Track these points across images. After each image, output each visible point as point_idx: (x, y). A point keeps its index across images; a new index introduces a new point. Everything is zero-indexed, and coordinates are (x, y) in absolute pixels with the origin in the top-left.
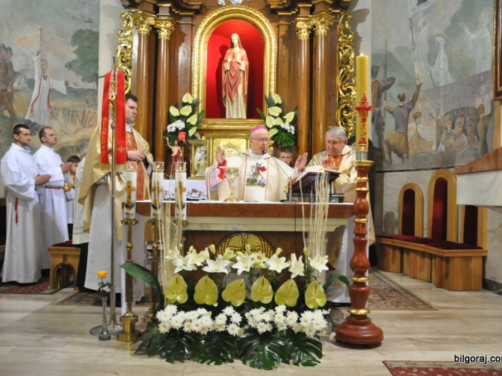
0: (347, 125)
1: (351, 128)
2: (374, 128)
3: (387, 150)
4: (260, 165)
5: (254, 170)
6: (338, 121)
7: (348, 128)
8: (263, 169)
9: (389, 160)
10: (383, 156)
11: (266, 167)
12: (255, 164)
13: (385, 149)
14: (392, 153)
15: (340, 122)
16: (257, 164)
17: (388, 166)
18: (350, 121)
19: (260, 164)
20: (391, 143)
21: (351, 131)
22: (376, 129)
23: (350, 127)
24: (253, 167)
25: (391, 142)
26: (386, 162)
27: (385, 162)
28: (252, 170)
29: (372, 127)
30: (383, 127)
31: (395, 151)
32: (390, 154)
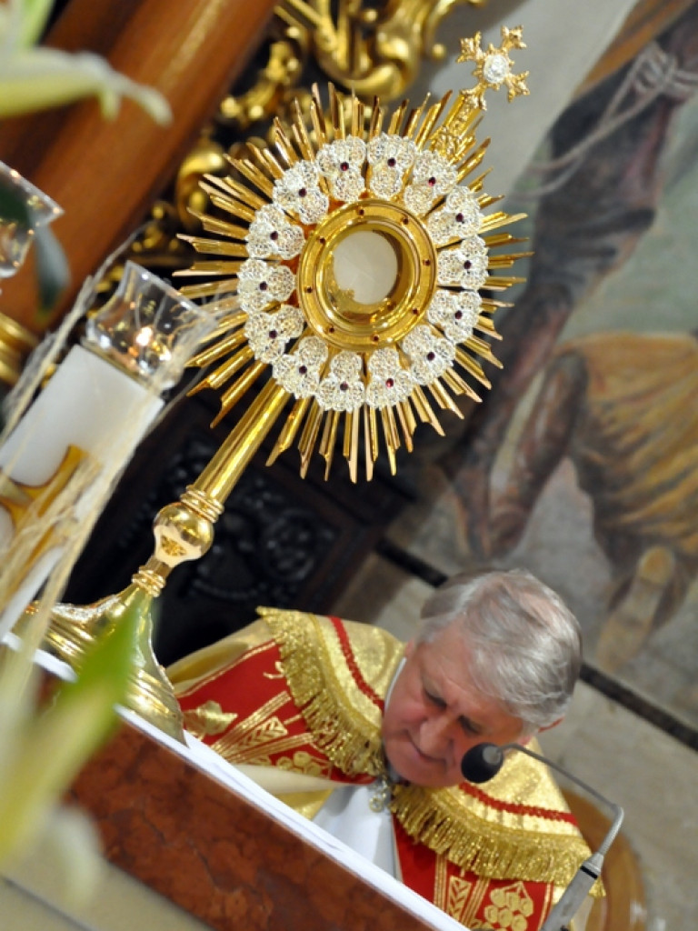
1: (385, 73)
2: (538, 190)
3: (541, 426)
7: (364, 62)
9: (497, 511)
10: (480, 446)
13: (524, 408)
14: (565, 478)
17: (463, 546)
20: (596, 399)
22: (549, 208)
23: (378, 60)
25: (608, 394)
26: (475, 509)
27: (466, 503)
29: (530, 172)
30: (614, 240)
31: (593, 480)
32: (538, 474)
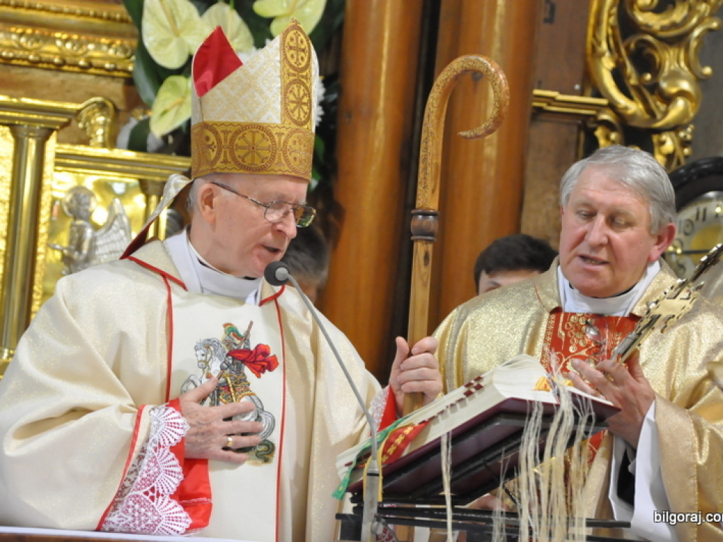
0: (654, 88)
4: (245, 338)
5: (215, 367)
6: (598, 56)
8: (261, 361)
11: (275, 350)
12: (219, 334)
15: (607, 64)
16: (231, 330)
18: (671, 60)
19: (242, 332)
21: (675, 128)
24: (208, 345)
28: (205, 365)
